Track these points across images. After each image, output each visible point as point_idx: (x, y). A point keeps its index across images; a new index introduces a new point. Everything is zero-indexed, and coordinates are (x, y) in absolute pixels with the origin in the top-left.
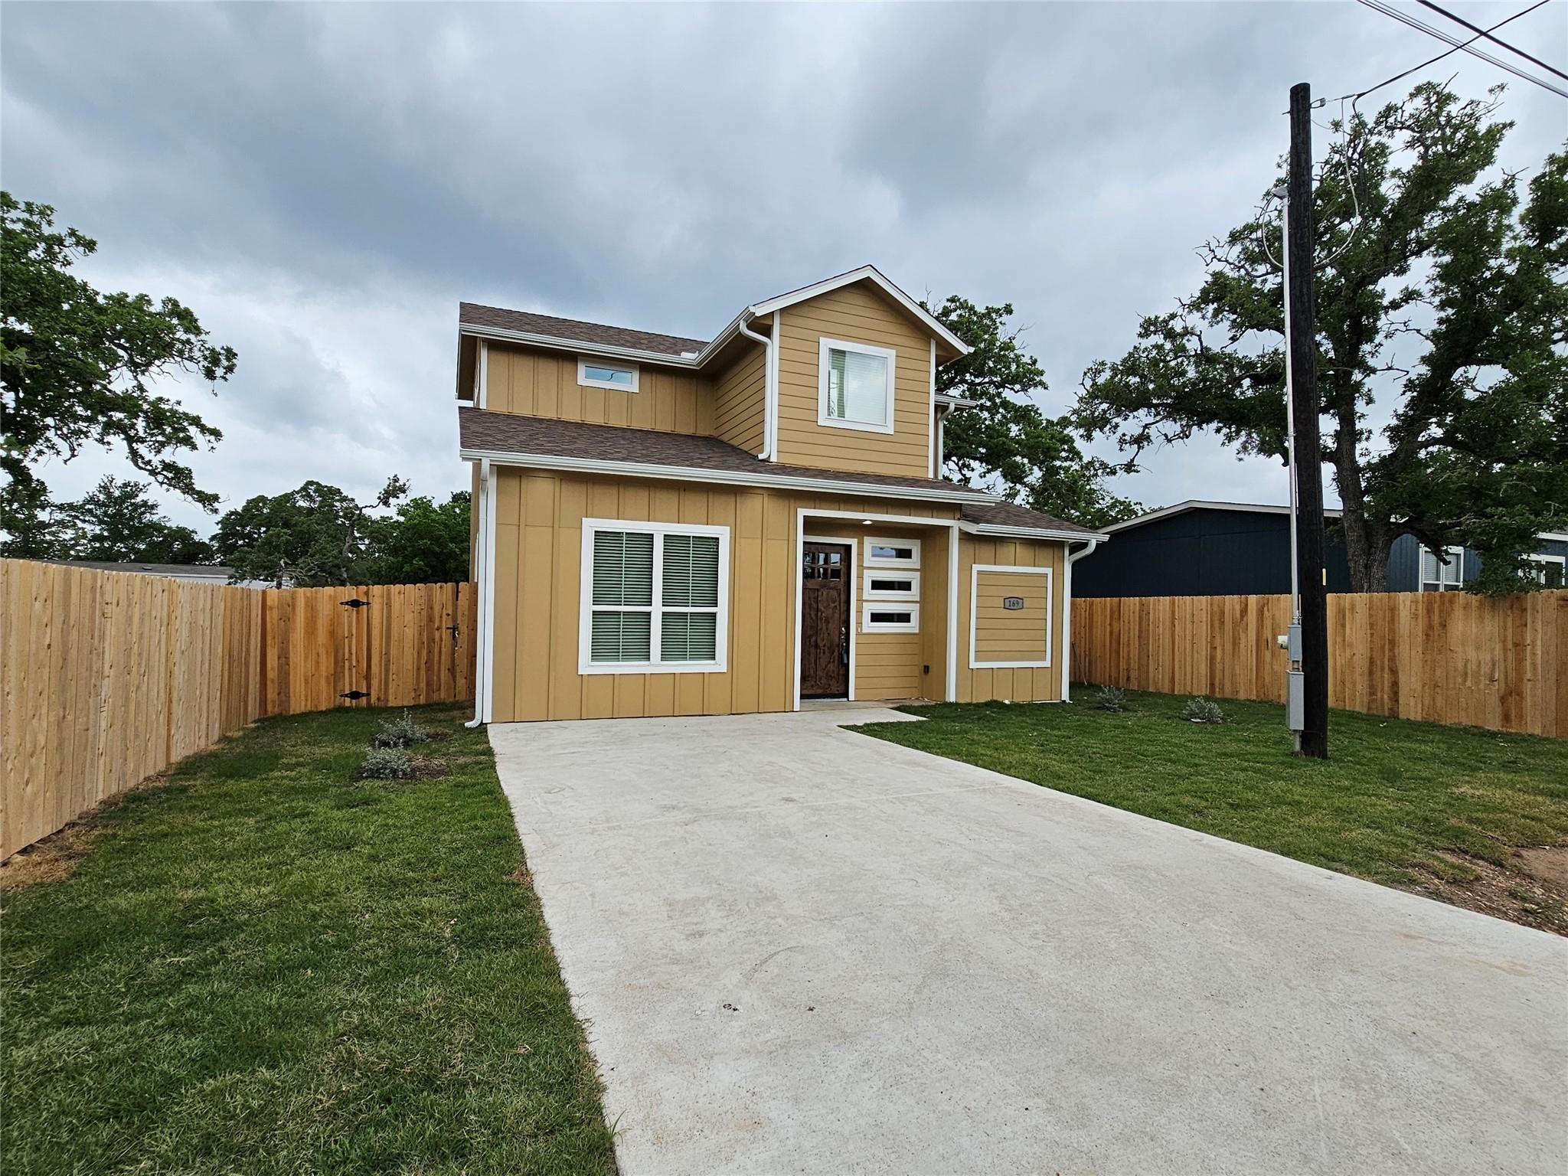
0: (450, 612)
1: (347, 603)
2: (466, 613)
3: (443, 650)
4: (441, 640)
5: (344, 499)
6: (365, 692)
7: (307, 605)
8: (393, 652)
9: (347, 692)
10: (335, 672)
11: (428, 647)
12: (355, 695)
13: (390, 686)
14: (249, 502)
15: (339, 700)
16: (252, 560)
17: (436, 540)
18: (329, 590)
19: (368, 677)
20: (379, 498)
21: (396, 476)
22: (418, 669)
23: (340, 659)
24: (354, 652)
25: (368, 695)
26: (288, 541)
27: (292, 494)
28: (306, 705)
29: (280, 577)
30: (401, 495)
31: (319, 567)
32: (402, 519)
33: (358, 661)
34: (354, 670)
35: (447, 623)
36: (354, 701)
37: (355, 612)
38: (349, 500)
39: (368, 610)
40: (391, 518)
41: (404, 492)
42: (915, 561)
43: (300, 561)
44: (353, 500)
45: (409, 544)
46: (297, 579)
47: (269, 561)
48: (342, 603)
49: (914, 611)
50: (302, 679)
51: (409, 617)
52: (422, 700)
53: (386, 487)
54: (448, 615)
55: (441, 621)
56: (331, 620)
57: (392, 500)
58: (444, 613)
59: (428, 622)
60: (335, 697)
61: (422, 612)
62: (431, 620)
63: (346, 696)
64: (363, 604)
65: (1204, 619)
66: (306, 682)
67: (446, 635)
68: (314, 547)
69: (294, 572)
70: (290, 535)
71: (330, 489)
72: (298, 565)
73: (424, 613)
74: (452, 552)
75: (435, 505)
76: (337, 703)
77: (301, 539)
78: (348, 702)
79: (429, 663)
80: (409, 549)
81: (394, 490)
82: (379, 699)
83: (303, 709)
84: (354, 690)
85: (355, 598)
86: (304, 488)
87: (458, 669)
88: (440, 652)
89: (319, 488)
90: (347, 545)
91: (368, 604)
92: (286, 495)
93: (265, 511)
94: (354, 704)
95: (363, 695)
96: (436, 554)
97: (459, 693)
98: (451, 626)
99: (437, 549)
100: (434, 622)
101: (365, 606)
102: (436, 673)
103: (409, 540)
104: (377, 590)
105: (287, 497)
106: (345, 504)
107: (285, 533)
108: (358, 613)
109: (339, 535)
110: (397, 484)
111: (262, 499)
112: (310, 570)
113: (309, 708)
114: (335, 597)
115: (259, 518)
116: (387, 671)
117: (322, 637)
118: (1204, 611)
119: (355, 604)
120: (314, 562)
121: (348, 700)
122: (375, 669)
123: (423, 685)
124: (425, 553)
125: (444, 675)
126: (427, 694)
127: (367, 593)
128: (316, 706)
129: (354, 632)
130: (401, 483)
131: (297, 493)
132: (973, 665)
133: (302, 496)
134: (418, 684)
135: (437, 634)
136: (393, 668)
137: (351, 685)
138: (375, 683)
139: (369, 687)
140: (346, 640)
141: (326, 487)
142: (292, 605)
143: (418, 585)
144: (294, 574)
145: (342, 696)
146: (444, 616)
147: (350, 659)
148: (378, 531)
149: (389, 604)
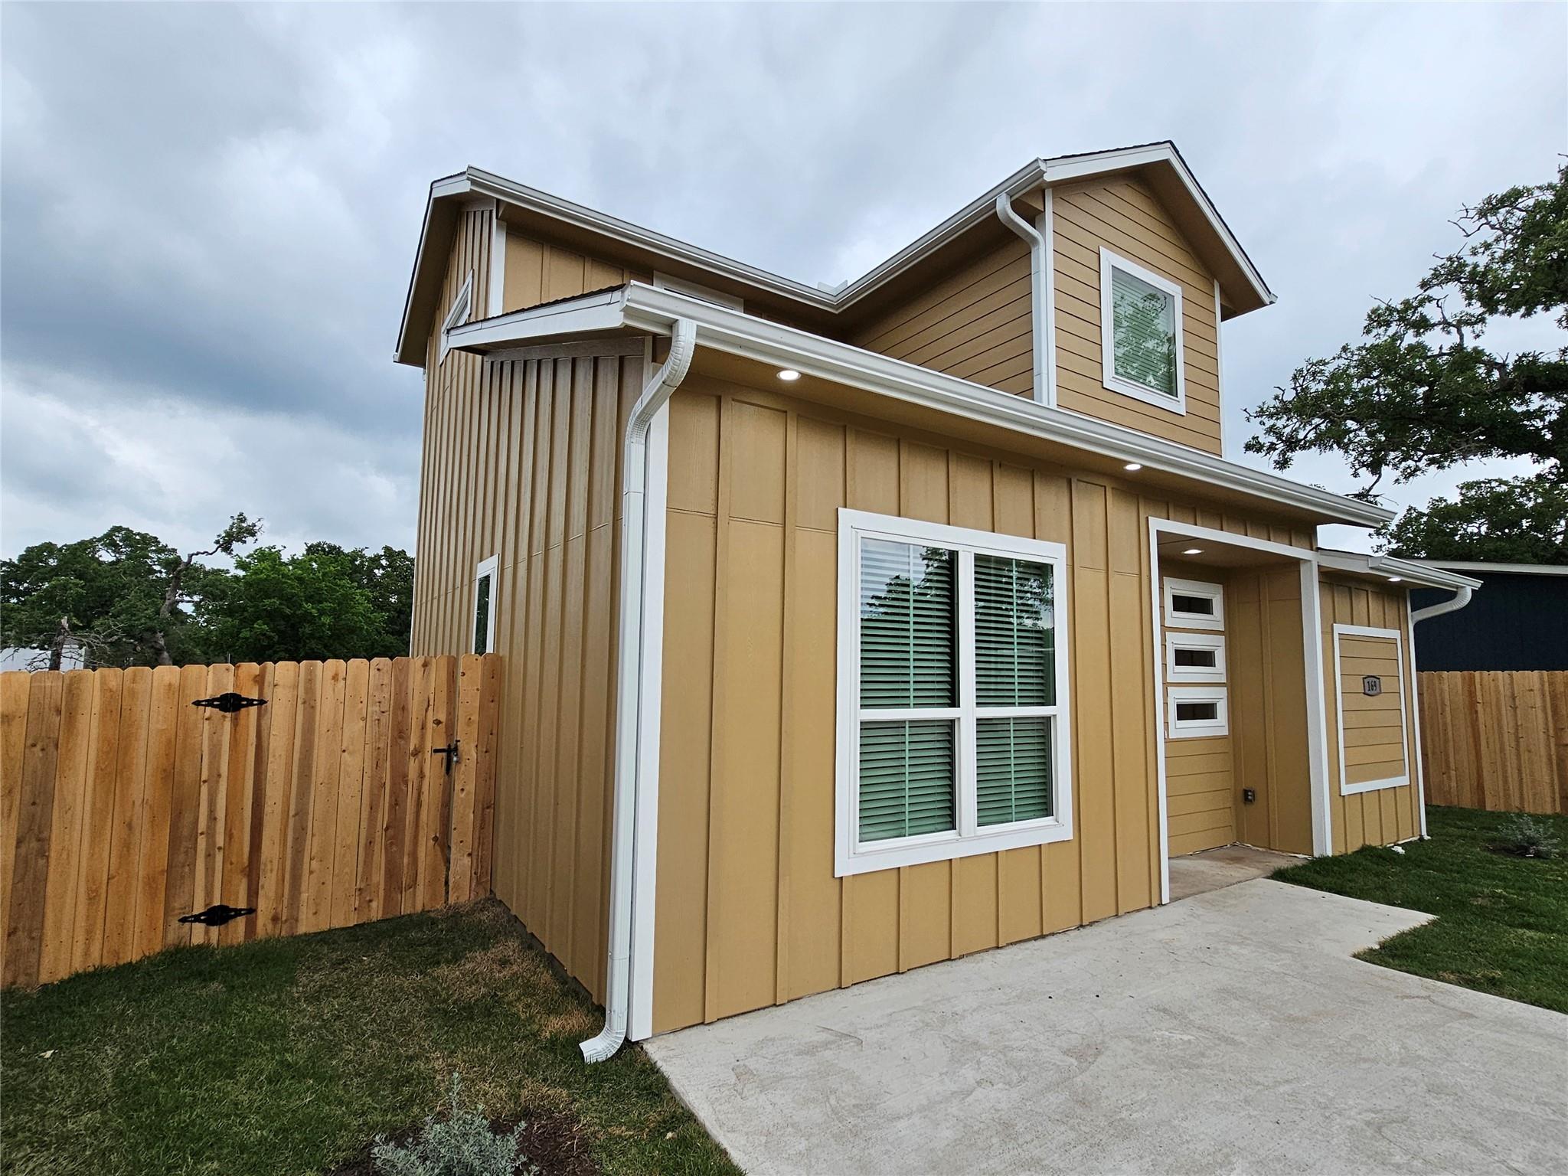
0: (443, 717)
1: (210, 703)
2: (475, 717)
3: (425, 798)
4: (422, 776)
5: (163, 549)
6: (242, 904)
7: (107, 711)
8: (317, 806)
9: (199, 908)
10: (170, 866)
11: (393, 793)
12: (217, 916)
13: (304, 887)
14: (30, 550)
15: (176, 933)
16: (20, 622)
17: (289, 600)
18: (166, 673)
19: (252, 871)
20: (217, 542)
21: (241, 514)
22: (370, 843)
23: (186, 832)
24: (221, 814)
25: (251, 911)
26: (80, 596)
27: (91, 541)
28: (87, 953)
29: (61, 645)
30: (250, 539)
31: (124, 632)
32: (241, 573)
33: (229, 835)
34: (219, 857)
35: (435, 739)
36: (214, 930)
37: (228, 724)
38: (169, 551)
39: (260, 716)
40: (227, 571)
41: (253, 534)
42: (1216, 618)
43: (97, 622)
44: (174, 550)
45: (250, 604)
46: (90, 646)
47: (47, 622)
48: (198, 703)
49: (1219, 697)
50: (82, 890)
51: (354, 729)
52: (376, 912)
53: (227, 528)
54: (438, 722)
55: (422, 738)
56: (169, 741)
57: (235, 546)
58: (430, 718)
59: (394, 739)
60: (166, 924)
61: (383, 720)
62: (400, 733)
63: (197, 919)
64: (250, 703)
65: (1539, 704)
66: (92, 898)
67: (432, 764)
68: (119, 605)
69: (86, 637)
70: (82, 587)
71: (144, 537)
72: (93, 628)
73: (387, 720)
74: (307, 613)
75: (285, 557)
76: (171, 938)
77: (100, 597)
78: (198, 934)
79: (394, 828)
80: (250, 610)
81: (240, 531)
82: (275, 919)
83: (78, 966)
84: (217, 903)
85: (230, 691)
86: (109, 536)
87: (455, 836)
88: (419, 804)
89: (128, 536)
90: (167, 602)
91: (262, 702)
92: (82, 543)
93: (51, 561)
94: (214, 940)
95: (238, 913)
96: (285, 617)
97: (457, 887)
98: (445, 747)
99: (288, 611)
100: (407, 739)
101: (253, 710)
102: (407, 847)
103: (252, 598)
104: (283, 671)
105: (83, 546)
106: (162, 556)
107: (76, 585)
108: (235, 723)
109: (156, 591)
110: (244, 525)
111: (49, 548)
112: (111, 635)
113: (95, 960)
114: (182, 688)
115: (42, 570)
116: (298, 852)
117: (142, 783)
118: (1537, 693)
119: (231, 703)
120: (118, 625)
121: (199, 928)
122: (270, 849)
123: (379, 877)
124: (270, 616)
125: (426, 850)
126: (388, 898)
127: (259, 680)
128: (117, 954)
129: (224, 769)
130: (250, 522)
131: (99, 540)
132: (1347, 789)
133: (104, 545)
134: (367, 876)
135: (413, 766)
136: (312, 846)
137: (209, 893)
138: (268, 883)
139: (253, 893)
140: (204, 789)
141: (139, 534)
142: (68, 709)
143: (376, 660)
144: (85, 640)
145: (184, 920)
146: (430, 725)
147: (210, 834)
148: (211, 585)
149: (310, 705)
